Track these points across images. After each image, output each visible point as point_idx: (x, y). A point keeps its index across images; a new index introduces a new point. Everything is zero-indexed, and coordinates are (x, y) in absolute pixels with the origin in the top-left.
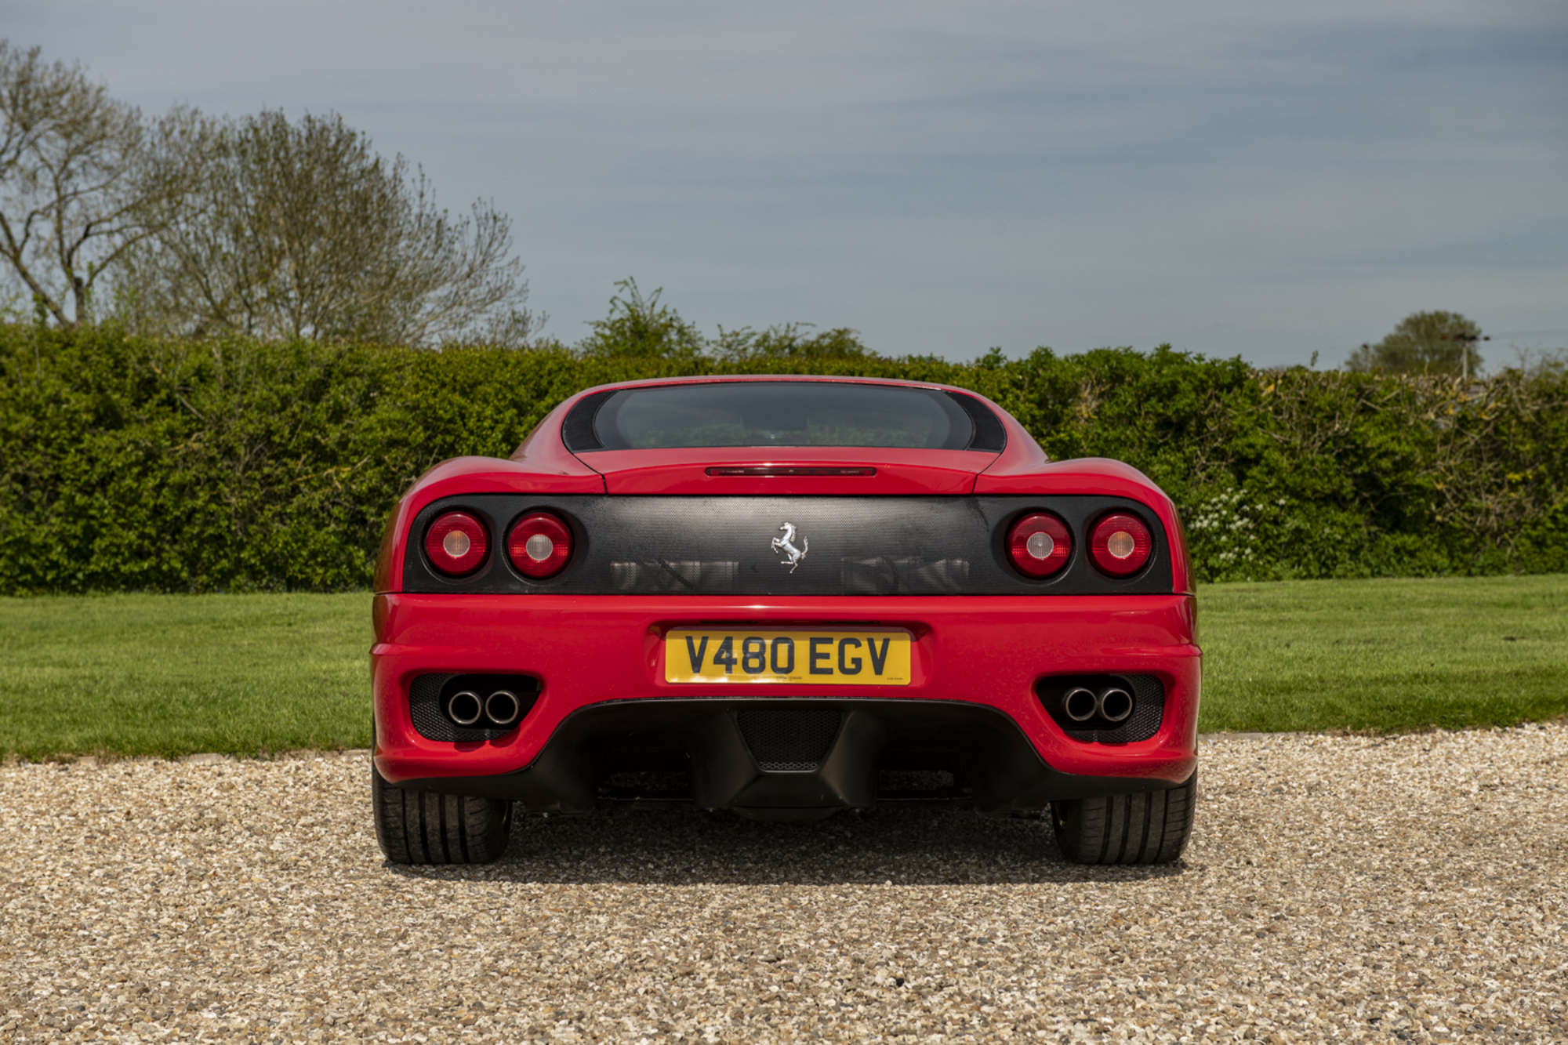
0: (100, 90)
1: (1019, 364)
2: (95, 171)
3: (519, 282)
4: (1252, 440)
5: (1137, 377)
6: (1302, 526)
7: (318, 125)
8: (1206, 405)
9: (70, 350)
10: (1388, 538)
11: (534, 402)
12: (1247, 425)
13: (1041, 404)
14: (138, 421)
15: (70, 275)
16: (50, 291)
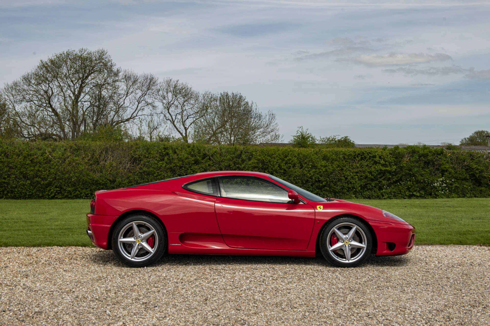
0: (191, 88)
1: (391, 149)
2: (189, 105)
3: (277, 128)
4: (445, 166)
5: (418, 152)
6: (457, 186)
7: (235, 94)
8: (434, 158)
9: (189, 148)
10: (478, 188)
11: (285, 158)
12: (444, 163)
13: (396, 158)
14: (202, 163)
15: (184, 126)
16: (180, 130)
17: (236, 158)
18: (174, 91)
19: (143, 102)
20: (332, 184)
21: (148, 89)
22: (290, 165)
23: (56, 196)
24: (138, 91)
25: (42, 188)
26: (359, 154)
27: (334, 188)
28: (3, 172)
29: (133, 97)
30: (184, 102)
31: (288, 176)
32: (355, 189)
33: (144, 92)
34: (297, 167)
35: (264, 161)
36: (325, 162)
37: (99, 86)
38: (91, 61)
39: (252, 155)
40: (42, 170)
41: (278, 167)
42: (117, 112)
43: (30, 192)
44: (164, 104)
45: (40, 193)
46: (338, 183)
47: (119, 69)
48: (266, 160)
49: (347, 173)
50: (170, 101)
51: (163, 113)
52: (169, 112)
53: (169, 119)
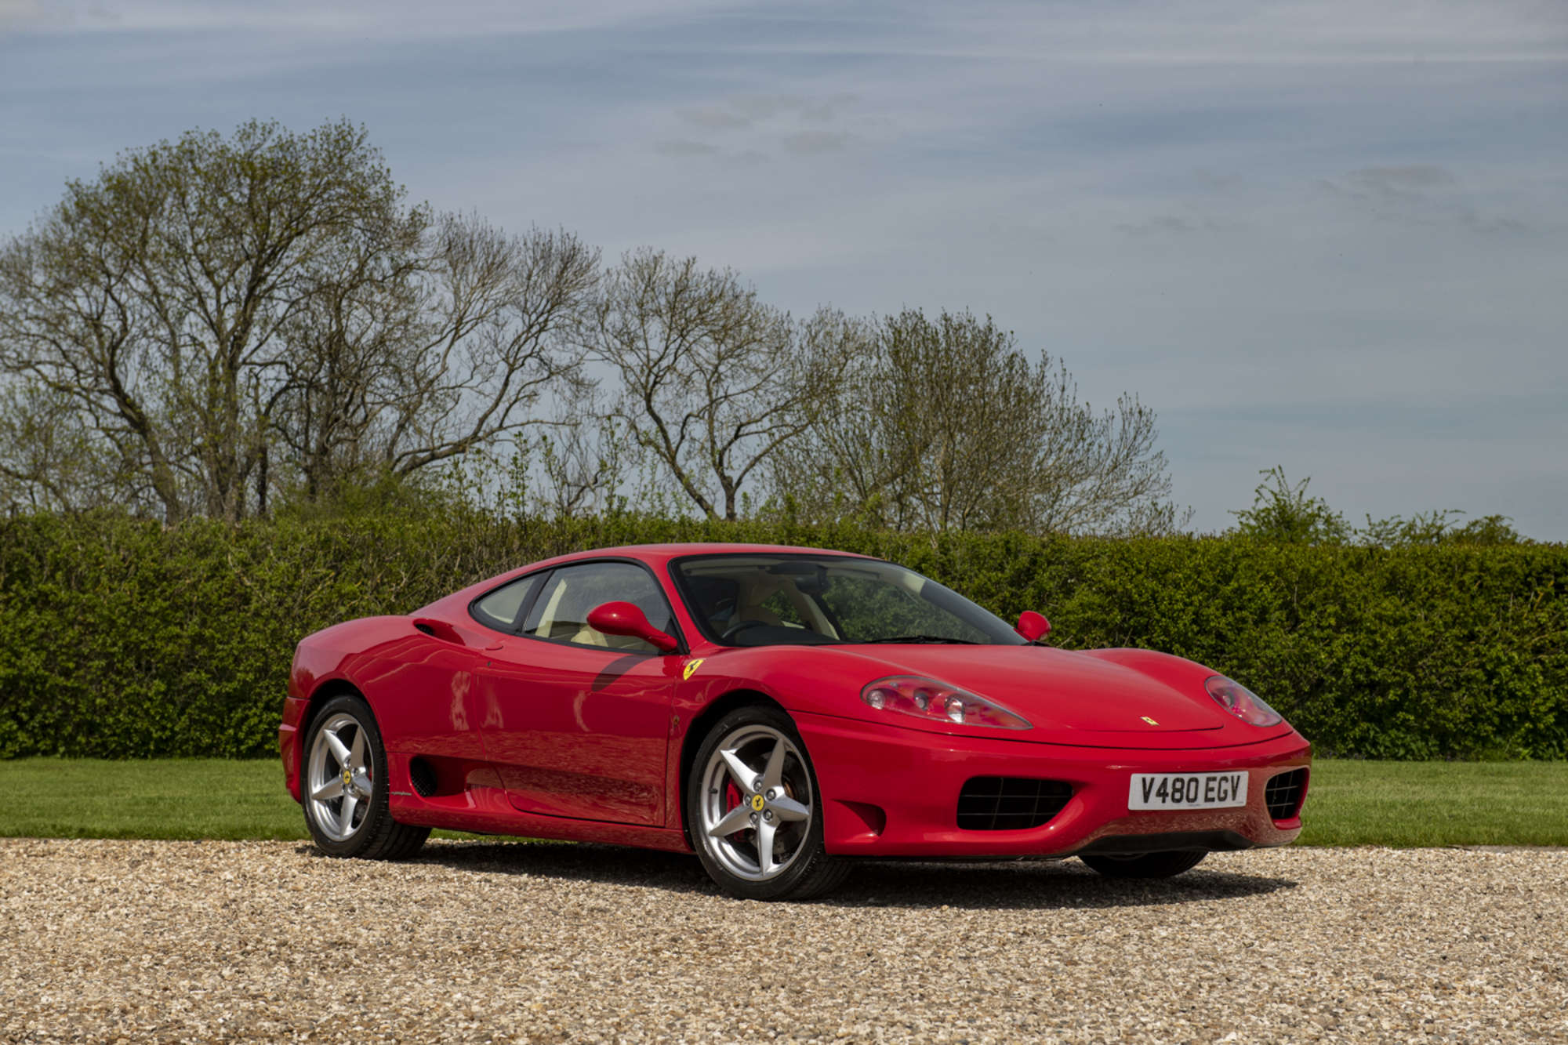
0: (751, 295)
2: (744, 374)
3: (1163, 476)
15: (722, 477)
16: (704, 491)
17: (1012, 585)
18: (672, 308)
19: (533, 362)
20: (1428, 699)
21: (557, 300)
22: (1245, 613)
23: (267, 747)
24: (504, 312)
25: (210, 710)
26: (1547, 570)
27: (1437, 715)
28: (60, 647)
29: (486, 342)
30: (721, 358)
31: (1235, 662)
32: (1532, 721)
33: (534, 317)
34: (1272, 625)
35: (1130, 597)
36: (1396, 600)
37: (334, 294)
38: (294, 178)
39: (1079, 574)
40: (213, 637)
41: (1194, 622)
42: (409, 413)
43: (164, 728)
44: (629, 374)
45: (202, 732)
46: (1455, 696)
47: (420, 210)
48: (1140, 595)
49: (1493, 653)
50: (654, 356)
51: (626, 411)
52: (649, 409)
53: (650, 442)
